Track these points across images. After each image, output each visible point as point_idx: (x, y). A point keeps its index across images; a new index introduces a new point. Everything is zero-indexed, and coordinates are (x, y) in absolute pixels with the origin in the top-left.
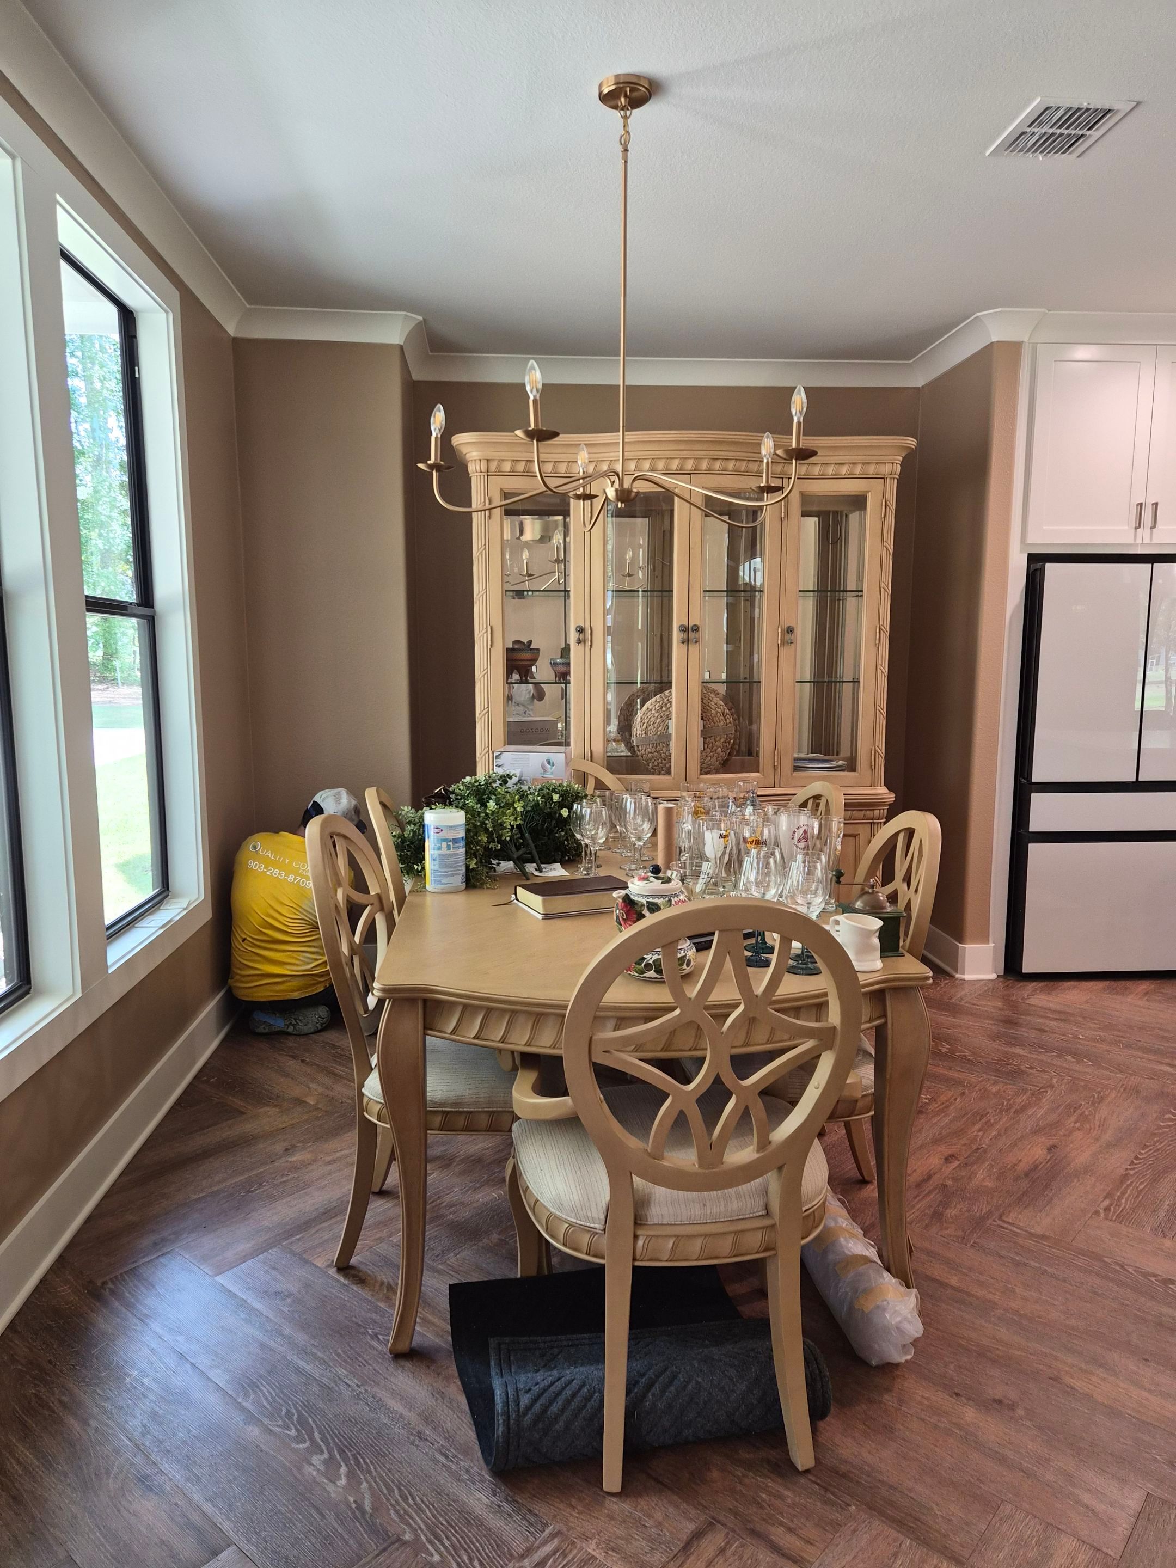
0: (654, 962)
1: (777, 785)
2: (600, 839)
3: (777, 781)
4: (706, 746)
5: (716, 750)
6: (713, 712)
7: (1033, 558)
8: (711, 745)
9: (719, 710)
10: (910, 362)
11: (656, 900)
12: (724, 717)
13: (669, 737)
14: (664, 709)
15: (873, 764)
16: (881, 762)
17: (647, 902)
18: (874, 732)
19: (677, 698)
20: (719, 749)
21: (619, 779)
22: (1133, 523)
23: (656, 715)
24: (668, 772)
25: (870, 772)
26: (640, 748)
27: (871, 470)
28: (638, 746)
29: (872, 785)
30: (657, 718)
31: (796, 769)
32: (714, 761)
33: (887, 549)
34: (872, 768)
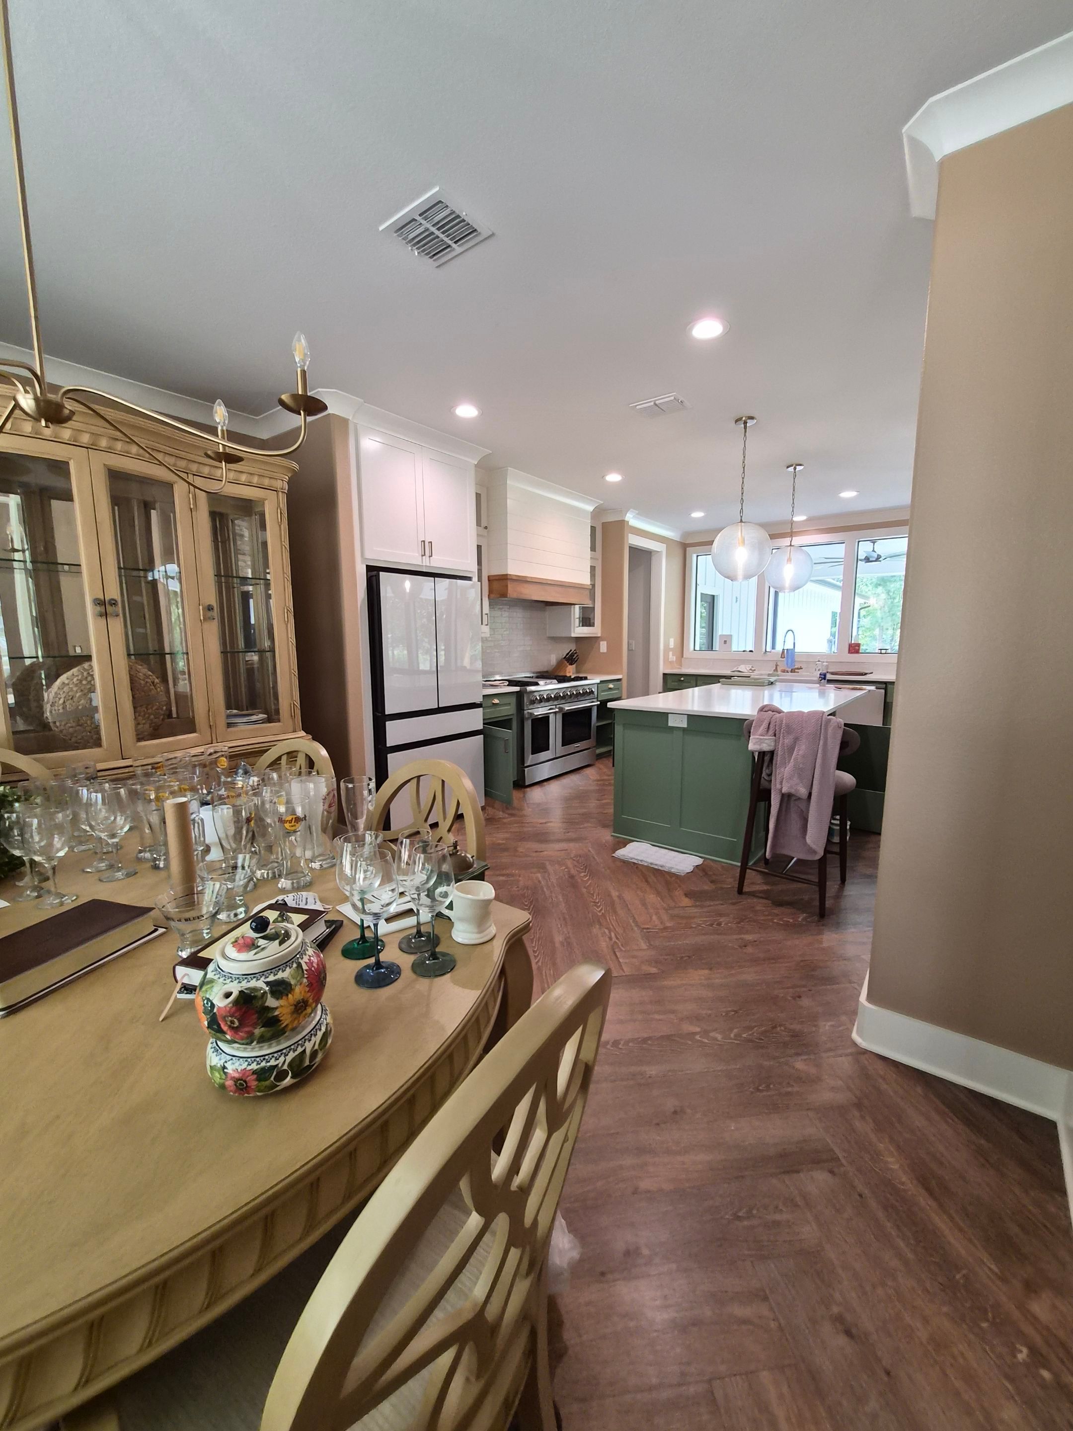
0: (290, 1065)
1: (214, 741)
2: (58, 850)
3: (214, 738)
4: (137, 714)
5: (149, 717)
6: (142, 682)
7: (369, 568)
8: (142, 714)
9: (149, 680)
10: (257, 418)
11: (281, 975)
12: (154, 686)
13: (96, 709)
14: (84, 682)
15: (293, 714)
16: (298, 712)
17: (267, 983)
18: (291, 690)
19: (100, 670)
20: (152, 717)
21: (35, 759)
22: (420, 552)
23: (75, 689)
24: (98, 743)
25: (291, 720)
26: (58, 724)
27: (266, 482)
28: (55, 723)
29: (294, 731)
30: (77, 692)
31: (229, 725)
32: (146, 728)
33: (285, 548)
34: (293, 717)
